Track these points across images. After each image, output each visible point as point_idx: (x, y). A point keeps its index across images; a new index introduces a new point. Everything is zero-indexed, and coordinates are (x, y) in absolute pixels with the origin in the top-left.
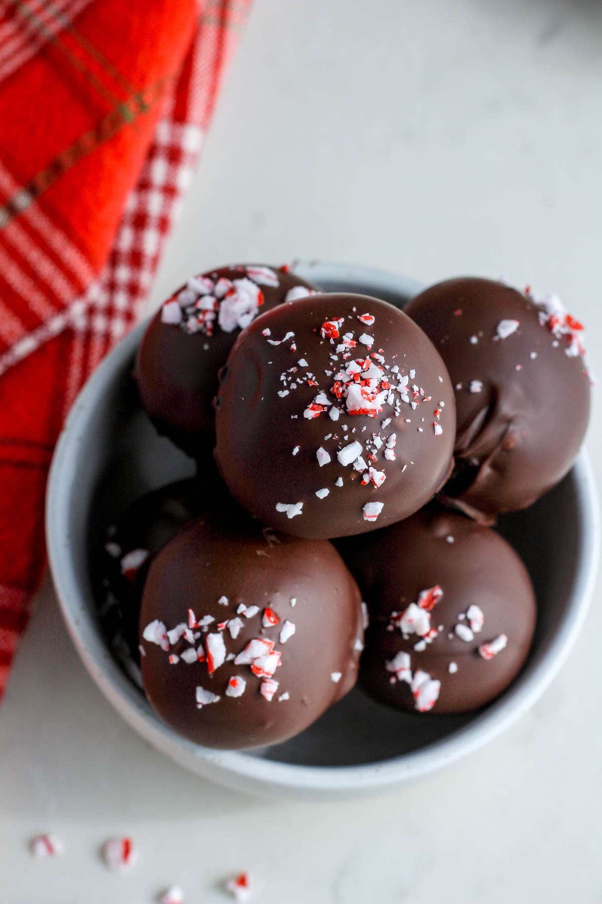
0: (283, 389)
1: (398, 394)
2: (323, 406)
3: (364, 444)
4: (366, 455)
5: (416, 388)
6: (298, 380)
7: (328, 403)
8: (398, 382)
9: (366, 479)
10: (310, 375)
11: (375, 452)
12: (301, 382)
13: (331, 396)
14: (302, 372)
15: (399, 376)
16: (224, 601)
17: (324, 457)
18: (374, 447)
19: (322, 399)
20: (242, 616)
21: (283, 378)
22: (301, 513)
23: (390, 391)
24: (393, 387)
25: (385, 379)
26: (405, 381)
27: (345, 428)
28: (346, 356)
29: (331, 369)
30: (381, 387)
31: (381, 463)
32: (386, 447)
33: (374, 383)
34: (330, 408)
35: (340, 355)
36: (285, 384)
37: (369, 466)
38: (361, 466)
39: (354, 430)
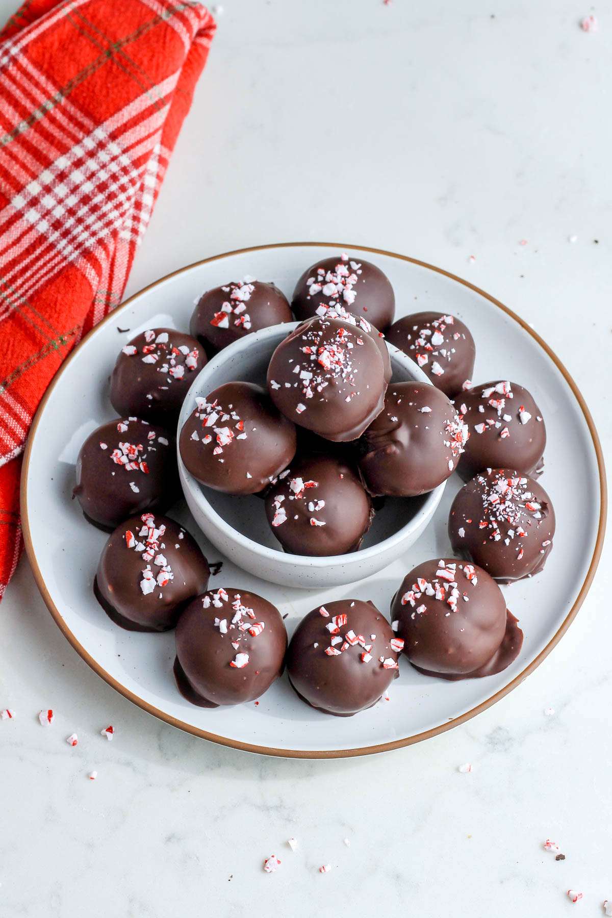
0: (306, 336)
1: (342, 371)
2: (312, 352)
3: (314, 377)
4: (311, 381)
5: (351, 376)
6: (313, 337)
7: (315, 352)
8: (346, 368)
9: (305, 390)
10: (318, 338)
11: (315, 382)
12: (313, 339)
13: (318, 351)
14: (318, 335)
15: (349, 367)
16: (231, 406)
17: (297, 369)
18: (316, 380)
19: (314, 349)
20: (231, 416)
21: (310, 333)
22: (277, 389)
23: (340, 367)
24: (342, 367)
25: (342, 362)
26: (349, 369)
27: (312, 365)
28: (337, 343)
29: (327, 342)
30: (337, 363)
31: (314, 389)
32: (320, 385)
33: (336, 359)
34: (314, 354)
35: (335, 341)
36: (308, 335)
37: (309, 386)
38: (306, 383)
39: (314, 368)
